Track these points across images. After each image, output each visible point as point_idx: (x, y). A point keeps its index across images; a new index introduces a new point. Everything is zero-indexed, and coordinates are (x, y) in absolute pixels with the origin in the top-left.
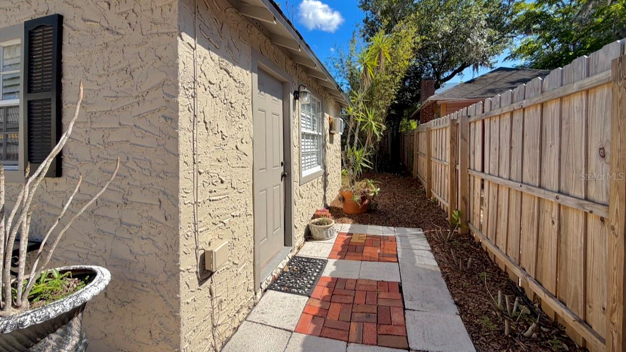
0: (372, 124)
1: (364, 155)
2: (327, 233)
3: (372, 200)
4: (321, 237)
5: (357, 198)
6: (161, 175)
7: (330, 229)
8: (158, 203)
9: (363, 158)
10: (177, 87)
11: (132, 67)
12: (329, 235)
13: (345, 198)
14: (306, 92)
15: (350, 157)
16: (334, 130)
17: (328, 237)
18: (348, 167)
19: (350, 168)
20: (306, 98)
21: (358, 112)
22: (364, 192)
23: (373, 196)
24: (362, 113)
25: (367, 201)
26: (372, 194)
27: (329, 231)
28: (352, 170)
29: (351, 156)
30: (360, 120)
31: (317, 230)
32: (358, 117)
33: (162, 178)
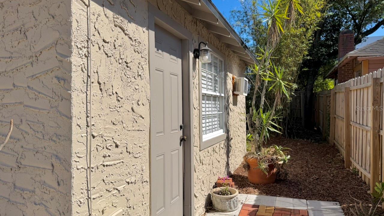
0: (281, 83)
1: (271, 118)
2: (230, 204)
3: (281, 169)
4: (223, 209)
5: (264, 166)
6: (54, 138)
7: (233, 199)
8: (51, 168)
9: (270, 122)
10: (70, 47)
11: (26, 27)
12: (232, 206)
13: (251, 166)
14: (206, 50)
15: (255, 121)
16: (238, 91)
17: (231, 208)
18: (254, 132)
19: (256, 132)
20: (207, 57)
21: (264, 71)
22: (272, 160)
23: (283, 164)
24: (269, 72)
25: (275, 170)
26: (281, 162)
27: (232, 202)
28: (257, 135)
29: (257, 119)
30: (267, 80)
31: (218, 200)
32: (265, 76)
33: (54, 141)
